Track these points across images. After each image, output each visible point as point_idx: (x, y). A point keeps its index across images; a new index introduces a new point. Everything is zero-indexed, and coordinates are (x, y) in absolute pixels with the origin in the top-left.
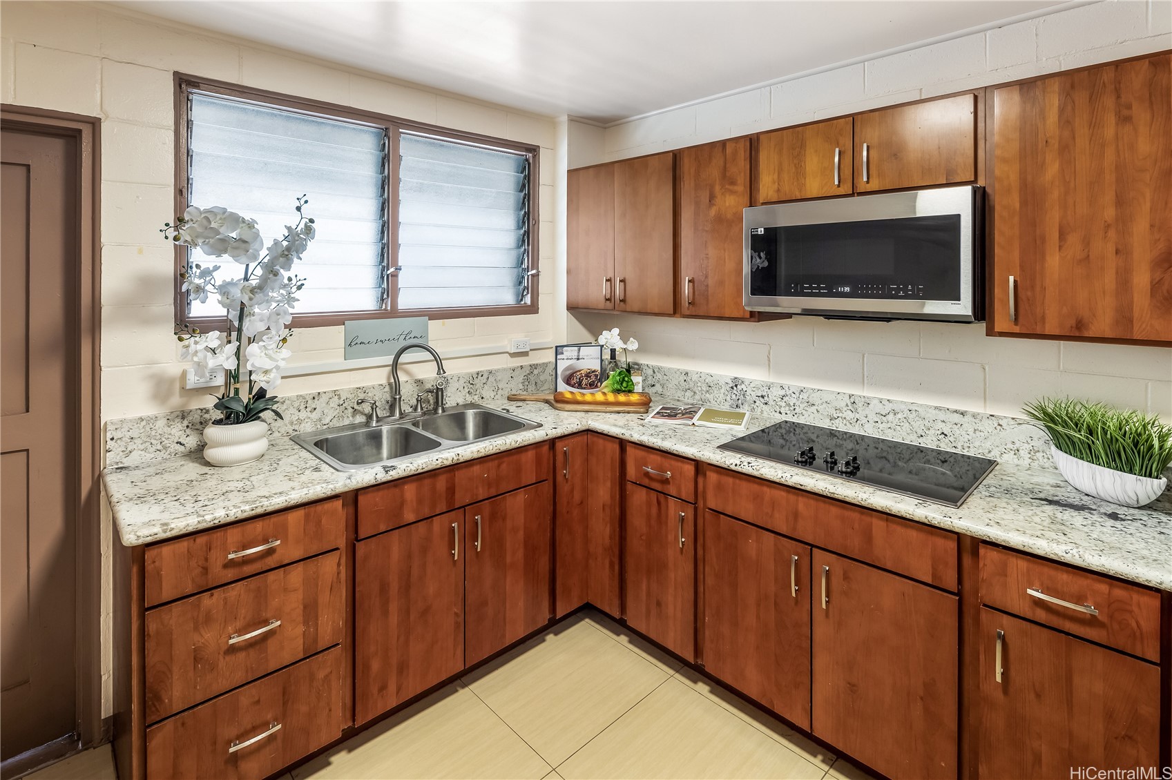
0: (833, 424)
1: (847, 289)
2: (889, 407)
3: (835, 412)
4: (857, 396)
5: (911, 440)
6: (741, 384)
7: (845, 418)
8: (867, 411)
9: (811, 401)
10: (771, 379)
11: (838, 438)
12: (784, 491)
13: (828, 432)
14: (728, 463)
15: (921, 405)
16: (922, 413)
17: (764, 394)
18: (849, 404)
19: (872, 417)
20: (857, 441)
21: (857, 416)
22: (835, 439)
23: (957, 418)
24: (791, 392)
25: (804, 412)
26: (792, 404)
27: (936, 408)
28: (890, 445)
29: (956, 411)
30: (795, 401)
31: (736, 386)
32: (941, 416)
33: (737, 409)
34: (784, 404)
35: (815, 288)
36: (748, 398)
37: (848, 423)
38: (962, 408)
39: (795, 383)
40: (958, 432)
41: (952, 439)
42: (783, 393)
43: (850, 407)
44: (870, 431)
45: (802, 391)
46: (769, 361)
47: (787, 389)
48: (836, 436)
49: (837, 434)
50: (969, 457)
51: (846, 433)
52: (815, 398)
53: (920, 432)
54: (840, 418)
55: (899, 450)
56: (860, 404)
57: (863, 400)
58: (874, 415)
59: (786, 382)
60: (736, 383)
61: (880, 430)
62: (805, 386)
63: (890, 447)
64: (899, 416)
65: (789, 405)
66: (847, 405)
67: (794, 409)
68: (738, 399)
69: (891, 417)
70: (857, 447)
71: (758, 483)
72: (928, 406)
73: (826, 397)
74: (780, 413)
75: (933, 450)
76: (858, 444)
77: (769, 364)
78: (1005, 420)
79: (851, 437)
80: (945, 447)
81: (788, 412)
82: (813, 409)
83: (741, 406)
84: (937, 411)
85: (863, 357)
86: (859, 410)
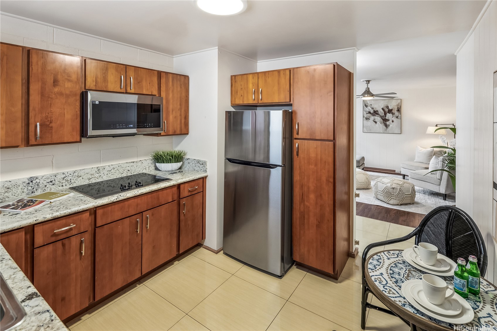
0: (90, 181)
1: (132, 126)
2: (112, 167)
3: (91, 176)
4: (100, 167)
5: (119, 176)
6: (36, 180)
7: (95, 177)
8: (104, 171)
9: (79, 175)
10: (55, 172)
11: (92, 186)
12: (133, 199)
13: (88, 185)
14: (112, 200)
15: (122, 163)
16: (122, 166)
17: (52, 180)
18: (97, 171)
19: (106, 173)
20: (100, 184)
21: (100, 174)
22: (91, 187)
23: (132, 164)
24: (69, 174)
25: (76, 181)
26: (69, 180)
27: (126, 163)
28: (112, 180)
29: (132, 162)
30: (71, 178)
31: (32, 182)
32: (128, 165)
33: (32, 194)
34: (64, 181)
35: (121, 126)
36: (40, 185)
37: (96, 179)
38: (133, 161)
39: (71, 170)
40: (132, 168)
41: (130, 171)
42: (64, 176)
43: (97, 172)
44: (105, 178)
45: (75, 172)
46: (53, 163)
47: (66, 174)
48: (91, 186)
49: (92, 185)
50: (135, 175)
51: (95, 183)
52: (82, 173)
53: (122, 172)
54: (93, 178)
55: (115, 181)
56: (101, 170)
57: (102, 167)
58: (107, 172)
59: (65, 170)
60: (31, 180)
61: (109, 177)
62: (76, 170)
63: (112, 181)
64: (115, 169)
65: (68, 181)
66: (96, 172)
67: (71, 182)
68: (33, 188)
69: (112, 171)
70: (100, 186)
71: (122, 202)
72: (124, 163)
73: (86, 171)
74: (62, 186)
75: (125, 177)
76: (100, 185)
77: (52, 165)
78: (143, 161)
79: (97, 183)
80: (129, 174)
81: (67, 184)
82: (81, 178)
83: (36, 191)
84: (127, 164)
85: (101, 151)
86: (101, 172)
